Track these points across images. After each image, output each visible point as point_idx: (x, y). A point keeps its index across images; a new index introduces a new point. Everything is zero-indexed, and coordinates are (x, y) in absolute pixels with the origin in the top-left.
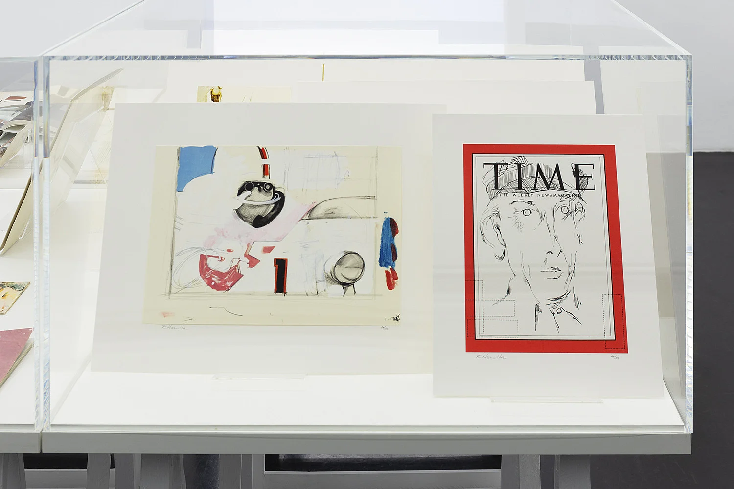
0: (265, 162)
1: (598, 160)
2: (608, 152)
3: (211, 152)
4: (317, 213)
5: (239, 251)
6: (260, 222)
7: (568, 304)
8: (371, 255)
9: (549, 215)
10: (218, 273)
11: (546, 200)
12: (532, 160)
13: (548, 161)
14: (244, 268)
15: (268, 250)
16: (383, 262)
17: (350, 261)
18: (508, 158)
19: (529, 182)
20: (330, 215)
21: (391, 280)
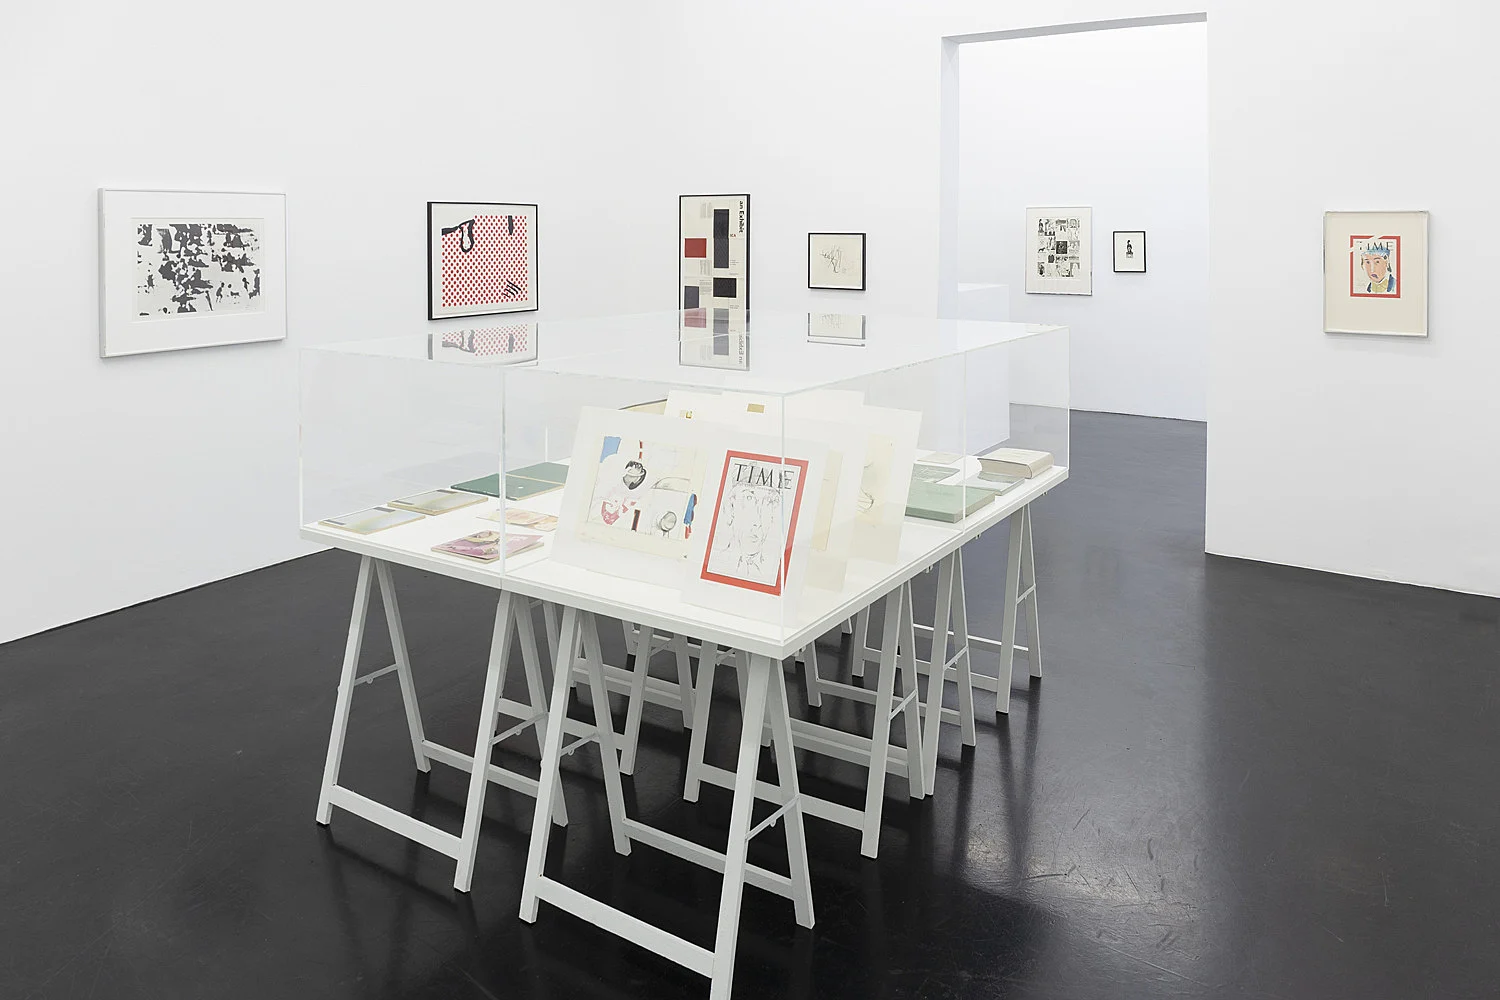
0: (641, 450)
1: (797, 469)
2: (803, 465)
3: (618, 440)
4: (660, 485)
5: (620, 504)
6: (632, 486)
7: (757, 559)
8: (681, 516)
9: (761, 501)
10: (609, 514)
11: (761, 491)
12: (760, 465)
13: (768, 466)
14: (620, 513)
15: (633, 504)
16: (686, 521)
17: (671, 516)
18: (747, 462)
19: (755, 479)
20: (665, 488)
21: (688, 531)
